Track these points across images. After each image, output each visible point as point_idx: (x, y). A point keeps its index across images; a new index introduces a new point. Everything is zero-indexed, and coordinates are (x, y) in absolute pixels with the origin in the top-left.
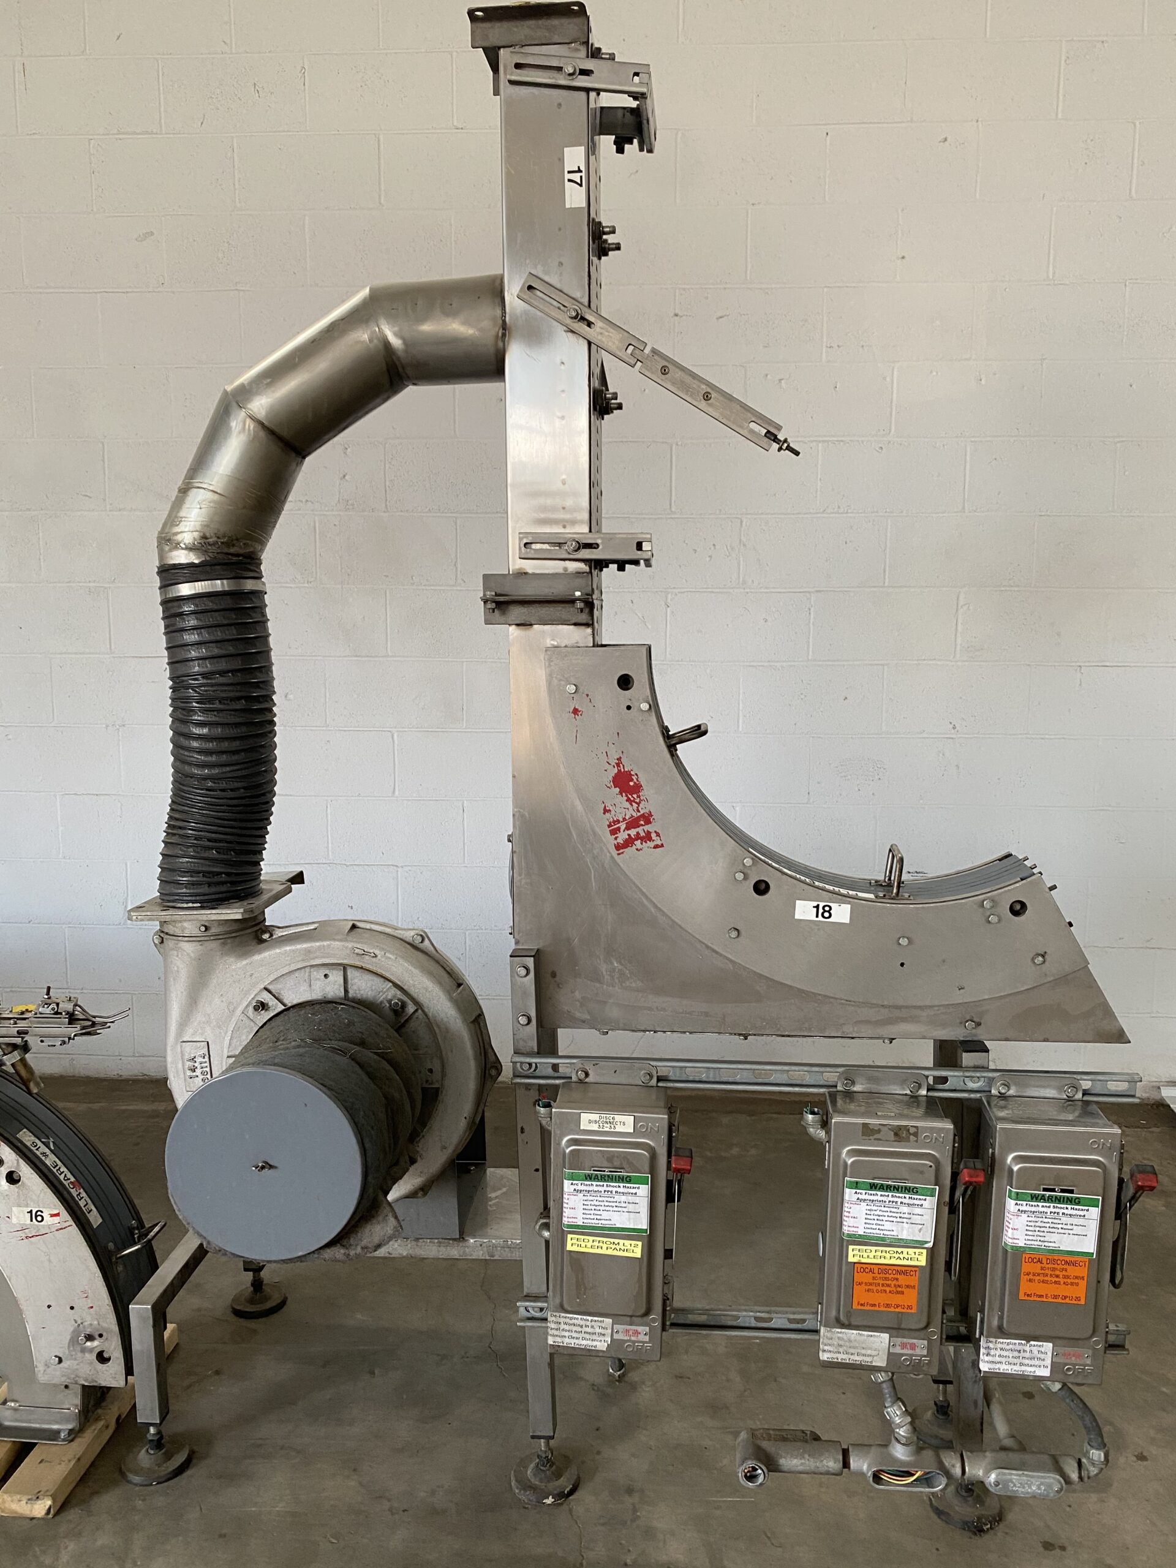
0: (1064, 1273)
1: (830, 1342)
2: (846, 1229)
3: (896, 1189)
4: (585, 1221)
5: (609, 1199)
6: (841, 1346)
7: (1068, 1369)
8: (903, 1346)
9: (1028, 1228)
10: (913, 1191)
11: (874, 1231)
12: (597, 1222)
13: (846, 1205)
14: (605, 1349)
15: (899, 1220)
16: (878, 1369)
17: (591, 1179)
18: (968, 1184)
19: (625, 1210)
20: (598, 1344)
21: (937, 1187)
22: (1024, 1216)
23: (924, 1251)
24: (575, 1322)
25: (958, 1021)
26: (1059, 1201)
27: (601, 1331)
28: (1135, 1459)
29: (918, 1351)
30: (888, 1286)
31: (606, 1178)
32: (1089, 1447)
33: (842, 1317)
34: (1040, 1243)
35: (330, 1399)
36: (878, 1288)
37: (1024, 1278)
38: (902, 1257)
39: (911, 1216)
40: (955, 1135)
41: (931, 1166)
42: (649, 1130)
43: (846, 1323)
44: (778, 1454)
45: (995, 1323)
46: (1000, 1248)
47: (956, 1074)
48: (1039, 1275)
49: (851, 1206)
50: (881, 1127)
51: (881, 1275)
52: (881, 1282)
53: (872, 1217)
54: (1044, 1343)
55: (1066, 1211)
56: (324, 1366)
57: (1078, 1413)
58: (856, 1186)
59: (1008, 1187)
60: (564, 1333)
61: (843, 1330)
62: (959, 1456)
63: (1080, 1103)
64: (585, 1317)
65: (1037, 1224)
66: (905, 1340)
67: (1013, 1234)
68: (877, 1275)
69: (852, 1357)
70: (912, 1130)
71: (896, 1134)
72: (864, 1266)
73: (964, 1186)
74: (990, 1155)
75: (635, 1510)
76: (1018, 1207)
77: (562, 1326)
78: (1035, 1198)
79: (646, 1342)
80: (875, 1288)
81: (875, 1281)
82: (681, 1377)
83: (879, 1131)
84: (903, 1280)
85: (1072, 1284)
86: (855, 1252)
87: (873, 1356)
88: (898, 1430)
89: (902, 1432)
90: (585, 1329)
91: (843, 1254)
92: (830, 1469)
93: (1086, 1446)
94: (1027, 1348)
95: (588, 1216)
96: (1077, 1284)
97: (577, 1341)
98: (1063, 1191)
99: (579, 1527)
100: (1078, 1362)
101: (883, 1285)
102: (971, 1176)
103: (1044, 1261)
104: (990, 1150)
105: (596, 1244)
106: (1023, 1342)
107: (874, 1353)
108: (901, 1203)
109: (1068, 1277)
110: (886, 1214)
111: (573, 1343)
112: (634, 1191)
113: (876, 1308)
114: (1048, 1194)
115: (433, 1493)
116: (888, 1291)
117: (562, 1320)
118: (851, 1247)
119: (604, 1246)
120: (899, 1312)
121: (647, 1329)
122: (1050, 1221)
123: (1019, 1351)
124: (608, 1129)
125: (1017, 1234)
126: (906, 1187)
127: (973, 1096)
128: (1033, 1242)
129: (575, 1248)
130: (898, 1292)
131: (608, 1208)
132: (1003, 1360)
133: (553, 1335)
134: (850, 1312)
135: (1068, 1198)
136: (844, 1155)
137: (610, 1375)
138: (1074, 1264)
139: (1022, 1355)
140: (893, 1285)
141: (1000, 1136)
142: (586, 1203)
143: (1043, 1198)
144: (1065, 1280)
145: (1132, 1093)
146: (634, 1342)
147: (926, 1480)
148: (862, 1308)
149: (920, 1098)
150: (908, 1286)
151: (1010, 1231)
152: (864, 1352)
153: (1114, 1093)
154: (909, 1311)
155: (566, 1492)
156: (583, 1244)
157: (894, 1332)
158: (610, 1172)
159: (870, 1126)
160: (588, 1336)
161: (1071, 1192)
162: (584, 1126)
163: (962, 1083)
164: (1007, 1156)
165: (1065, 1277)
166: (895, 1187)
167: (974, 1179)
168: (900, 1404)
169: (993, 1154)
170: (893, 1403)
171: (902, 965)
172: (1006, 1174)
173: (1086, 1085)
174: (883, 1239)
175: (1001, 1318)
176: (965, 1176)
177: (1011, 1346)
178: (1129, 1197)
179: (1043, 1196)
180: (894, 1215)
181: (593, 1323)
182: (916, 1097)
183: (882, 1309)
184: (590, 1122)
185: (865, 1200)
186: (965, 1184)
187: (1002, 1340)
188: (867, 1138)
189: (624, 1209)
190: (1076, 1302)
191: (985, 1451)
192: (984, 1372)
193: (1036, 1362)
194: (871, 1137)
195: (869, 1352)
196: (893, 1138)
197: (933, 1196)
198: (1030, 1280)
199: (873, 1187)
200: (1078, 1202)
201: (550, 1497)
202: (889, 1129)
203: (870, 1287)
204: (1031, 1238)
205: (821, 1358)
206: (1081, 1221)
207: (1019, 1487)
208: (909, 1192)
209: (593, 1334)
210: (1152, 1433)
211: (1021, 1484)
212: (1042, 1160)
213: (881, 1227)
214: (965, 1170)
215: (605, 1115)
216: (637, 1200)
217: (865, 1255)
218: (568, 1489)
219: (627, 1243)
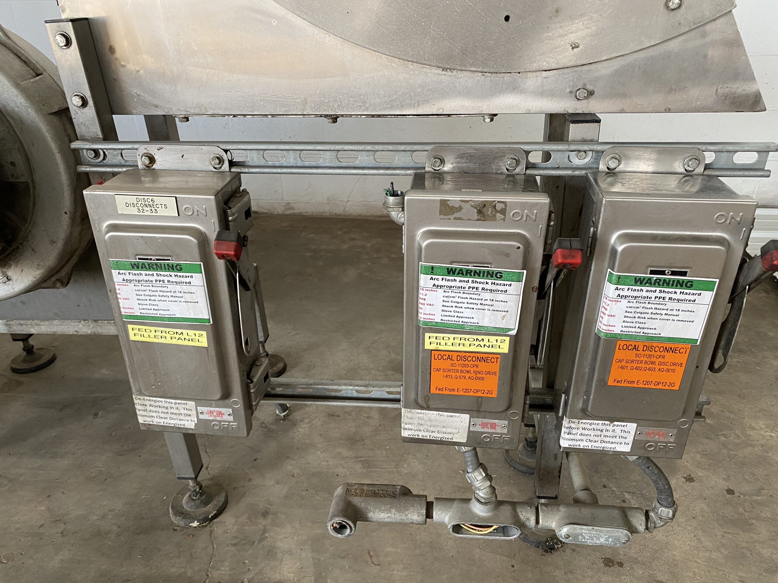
0: (661, 360)
1: (410, 421)
2: (421, 317)
3: (477, 274)
4: (143, 311)
5: (162, 289)
6: (421, 425)
7: (650, 446)
8: (484, 425)
9: (627, 314)
10: (496, 276)
11: (453, 319)
12: (155, 312)
13: (421, 291)
14: (193, 427)
15: (479, 306)
16: (460, 444)
17: (138, 268)
18: (561, 266)
19: (182, 300)
20: (186, 423)
21: (525, 272)
22: (624, 302)
23: (507, 339)
24: (160, 404)
25: (568, 90)
26: (668, 284)
27: (186, 412)
28: (684, 480)
29: (498, 430)
30: (468, 372)
31: (155, 267)
32: (658, 505)
33: (420, 400)
34: (639, 330)
35: (55, 436)
36: (457, 374)
37: (615, 366)
38: (482, 344)
39: (494, 302)
40: (550, 213)
41: (519, 248)
42: (196, 213)
43: (425, 406)
44: (367, 508)
45: (580, 405)
46: (593, 336)
47: (560, 147)
48: (632, 361)
49: (427, 292)
50: (463, 204)
51: (460, 362)
52: (460, 368)
53: (450, 304)
54: (628, 424)
55: (673, 296)
56: (61, 410)
57: (652, 478)
58: (432, 271)
59: (609, 270)
60: (152, 414)
61: (423, 411)
62: (534, 510)
63: (700, 179)
64: (168, 400)
65: (638, 310)
66: (486, 421)
67: (608, 321)
68: (455, 361)
69: (433, 434)
70: (499, 207)
71: (480, 212)
72: (442, 353)
73: (556, 269)
74: (591, 235)
75: (265, 531)
76: (618, 292)
77: (149, 408)
78: (639, 281)
79: (232, 422)
80: (454, 375)
81: (453, 368)
82: (333, 416)
83: (460, 209)
84: (483, 367)
85: (668, 370)
86: (431, 340)
87: (454, 434)
88: (478, 492)
89: (482, 494)
90: (170, 411)
91: (420, 341)
92: (414, 521)
93: (655, 504)
94: (610, 428)
95: (144, 307)
96: (673, 371)
97: (166, 421)
98: (674, 273)
99: (213, 547)
100: (662, 439)
101: (462, 371)
102: (564, 257)
103: (640, 348)
104: (592, 229)
105: (159, 334)
106: (606, 422)
107: (454, 431)
108: (483, 289)
109: (664, 364)
110: (465, 301)
111: (162, 422)
112: (187, 280)
113: (455, 393)
114: (655, 277)
115: (104, 517)
116: (467, 378)
117: (147, 403)
118: (427, 335)
119: (168, 336)
120: (480, 397)
121: (230, 411)
122: (653, 306)
123: (602, 431)
124: (148, 213)
125: (612, 321)
126: (488, 272)
127: (577, 173)
128: (630, 329)
129: (138, 338)
130: (477, 378)
131: (163, 298)
132: (584, 438)
133: (142, 416)
134: (428, 396)
135: (678, 281)
136: (418, 238)
137: (278, 415)
138: (673, 350)
139: (604, 433)
140: (472, 372)
141: (605, 211)
142: (138, 293)
143: (649, 282)
144: (661, 367)
145: (761, 167)
146: (220, 422)
147: (503, 530)
148: (441, 392)
149: (517, 177)
150: (489, 373)
151: (606, 317)
152: (444, 430)
153: (740, 167)
154: (489, 395)
155: (210, 517)
156: (146, 334)
157: (475, 414)
158: (157, 260)
159: (448, 203)
160: (174, 416)
161: (684, 274)
162: (122, 209)
163: (566, 160)
164: (612, 233)
165: (661, 364)
166: (475, 272)
167: (569, 261)
168: (481, 470)
169: (595, 233)
170: (475, 470)
171: (507, 18)
172: (608, 255)
173: (709, 157)
174: (462, 327)
175: (586, 402)
176: (558, 257)
177: (593, 426)
178: (752, 278)
179: (650, 279)
180: (474, 301)
181: (177, 406)
182: (513, 176)
183: (461, 393)
184: (127, 205)
185: (441, 286)
186: (557, 266)
187: (584, 421)
188: (446, 217)
189: (180, 299)
190: (669, 388)
191: (559, 505)
192: (564, 448)
193: (618, 440)
194: (449, 217)
195: (449, 430)
196: (476, 216)
197: (520, 281)
198: (622, 367)
199: (451, 272)
200: (689, 285)
201: (196, 522)
202: (471, 206)
203: (449, 373)
204: (628, 325)
205: (403, 435)
206: (689, 306)
207: (588, 539)
208: (492, 276)
209: (179, 414)
210: (698, 456)
211: (590, 537)
212: (654, 238)
213: (459, 315)
214: (559, 251)
215: (142, 197)
216: (193, 289)
217: (443, 342)
218: (212, 514)
219: (191, 332)
